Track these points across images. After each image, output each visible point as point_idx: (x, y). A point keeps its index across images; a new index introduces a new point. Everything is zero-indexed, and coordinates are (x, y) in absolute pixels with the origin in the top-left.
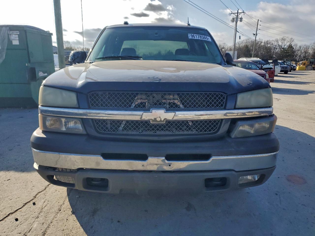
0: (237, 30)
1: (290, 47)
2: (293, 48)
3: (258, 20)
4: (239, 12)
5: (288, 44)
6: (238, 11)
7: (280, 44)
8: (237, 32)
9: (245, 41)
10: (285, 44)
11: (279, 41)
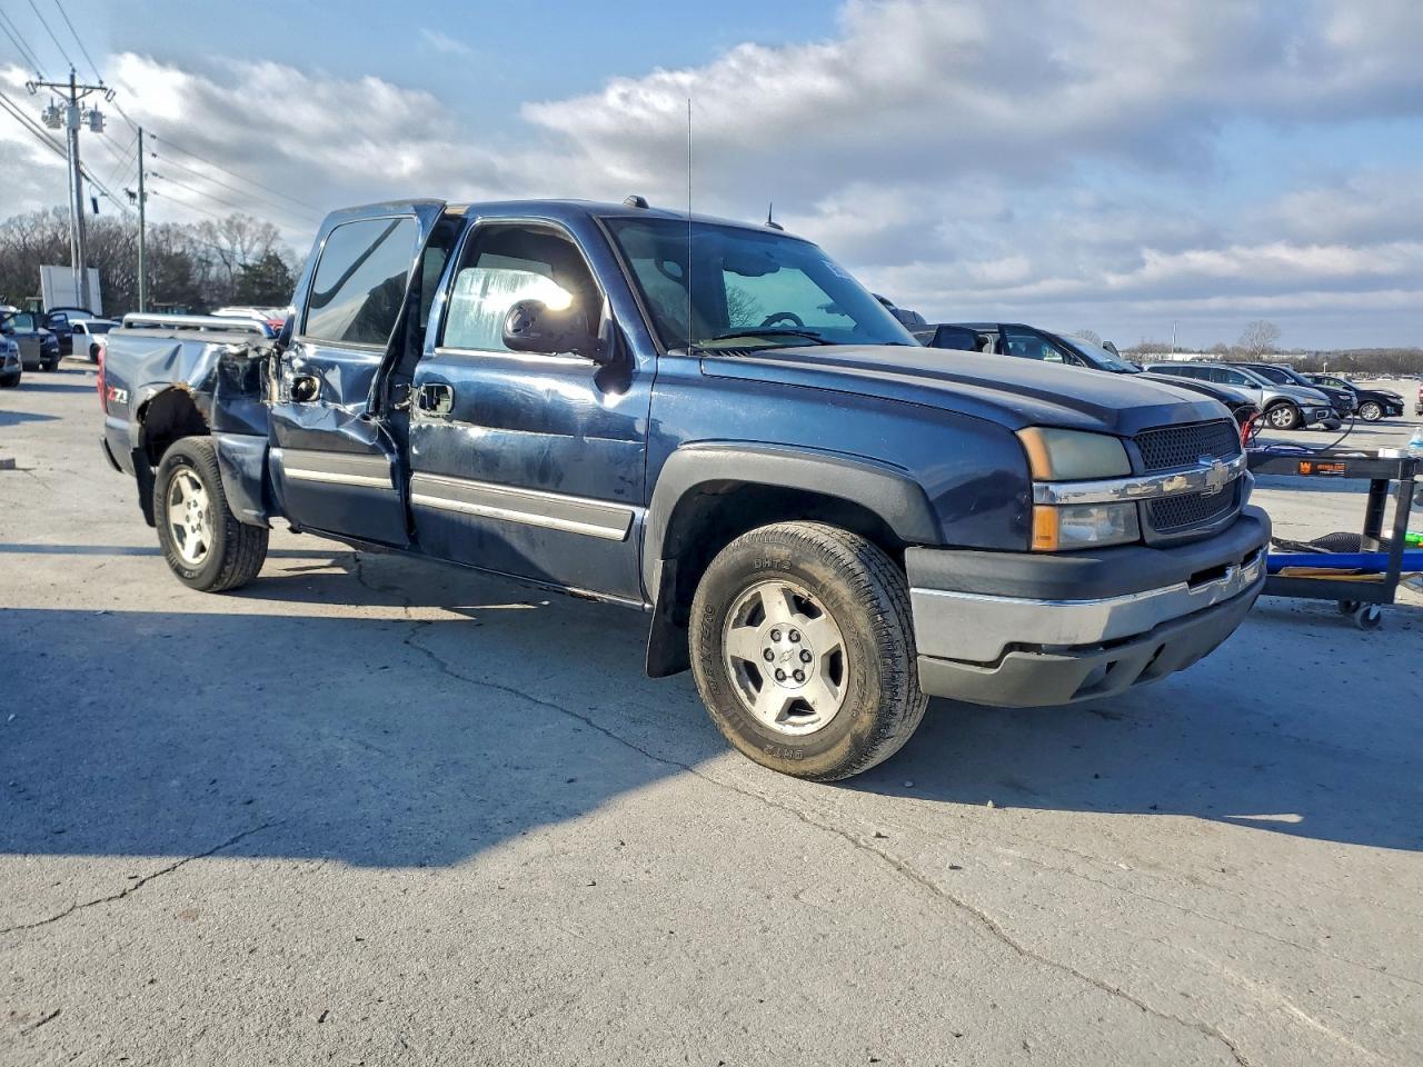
0: (82, 167)
1: (273, 261)
2: (285, 269)
3: (140, 130)
4: (77, 83)
5: (257, 248)
6: (72, 77)
7: (224, 243)
8: (83, 180)
9: (50, 215)
10: (246, 248)
11: (219, 234)
